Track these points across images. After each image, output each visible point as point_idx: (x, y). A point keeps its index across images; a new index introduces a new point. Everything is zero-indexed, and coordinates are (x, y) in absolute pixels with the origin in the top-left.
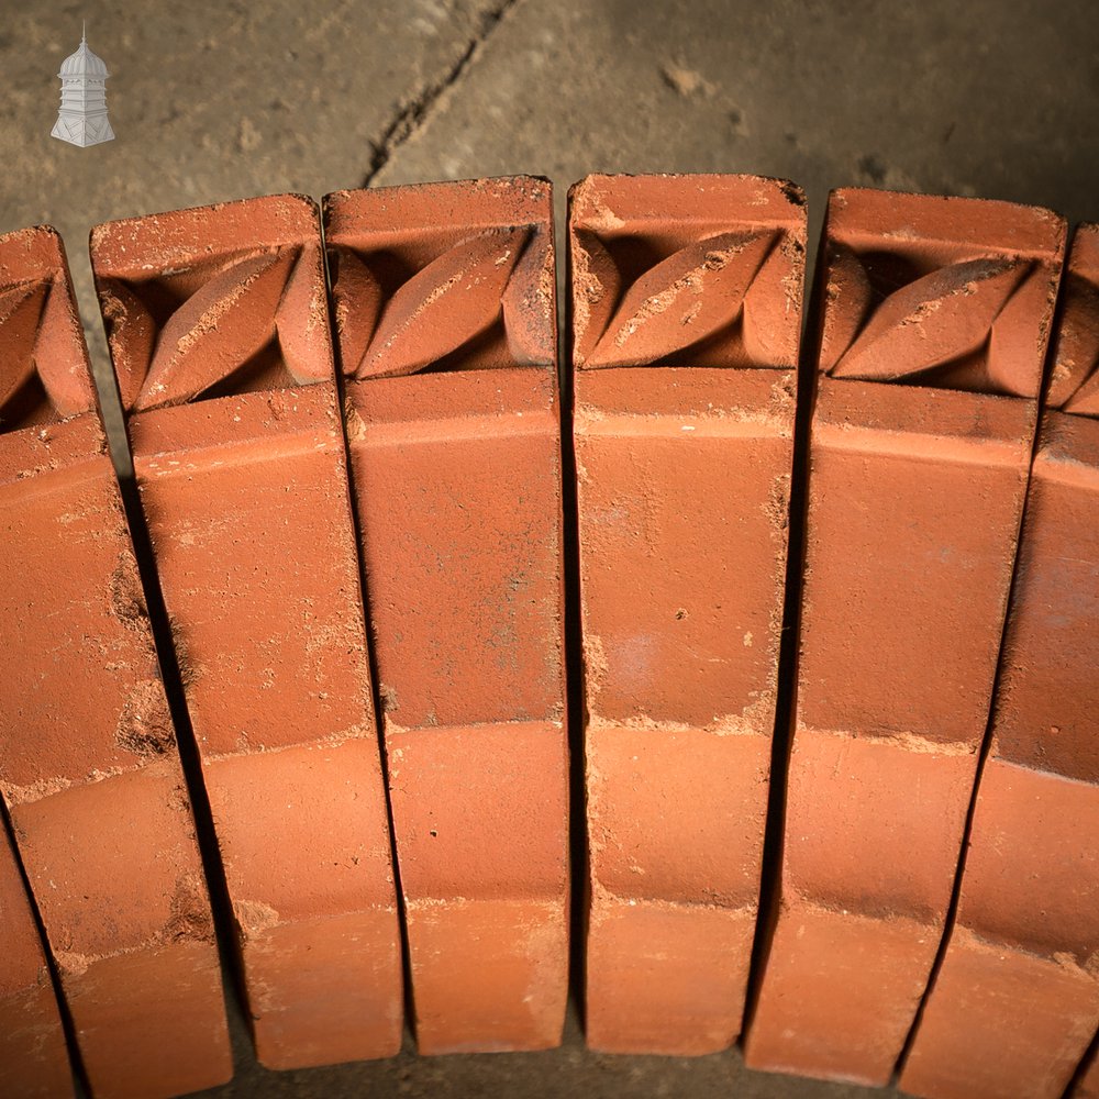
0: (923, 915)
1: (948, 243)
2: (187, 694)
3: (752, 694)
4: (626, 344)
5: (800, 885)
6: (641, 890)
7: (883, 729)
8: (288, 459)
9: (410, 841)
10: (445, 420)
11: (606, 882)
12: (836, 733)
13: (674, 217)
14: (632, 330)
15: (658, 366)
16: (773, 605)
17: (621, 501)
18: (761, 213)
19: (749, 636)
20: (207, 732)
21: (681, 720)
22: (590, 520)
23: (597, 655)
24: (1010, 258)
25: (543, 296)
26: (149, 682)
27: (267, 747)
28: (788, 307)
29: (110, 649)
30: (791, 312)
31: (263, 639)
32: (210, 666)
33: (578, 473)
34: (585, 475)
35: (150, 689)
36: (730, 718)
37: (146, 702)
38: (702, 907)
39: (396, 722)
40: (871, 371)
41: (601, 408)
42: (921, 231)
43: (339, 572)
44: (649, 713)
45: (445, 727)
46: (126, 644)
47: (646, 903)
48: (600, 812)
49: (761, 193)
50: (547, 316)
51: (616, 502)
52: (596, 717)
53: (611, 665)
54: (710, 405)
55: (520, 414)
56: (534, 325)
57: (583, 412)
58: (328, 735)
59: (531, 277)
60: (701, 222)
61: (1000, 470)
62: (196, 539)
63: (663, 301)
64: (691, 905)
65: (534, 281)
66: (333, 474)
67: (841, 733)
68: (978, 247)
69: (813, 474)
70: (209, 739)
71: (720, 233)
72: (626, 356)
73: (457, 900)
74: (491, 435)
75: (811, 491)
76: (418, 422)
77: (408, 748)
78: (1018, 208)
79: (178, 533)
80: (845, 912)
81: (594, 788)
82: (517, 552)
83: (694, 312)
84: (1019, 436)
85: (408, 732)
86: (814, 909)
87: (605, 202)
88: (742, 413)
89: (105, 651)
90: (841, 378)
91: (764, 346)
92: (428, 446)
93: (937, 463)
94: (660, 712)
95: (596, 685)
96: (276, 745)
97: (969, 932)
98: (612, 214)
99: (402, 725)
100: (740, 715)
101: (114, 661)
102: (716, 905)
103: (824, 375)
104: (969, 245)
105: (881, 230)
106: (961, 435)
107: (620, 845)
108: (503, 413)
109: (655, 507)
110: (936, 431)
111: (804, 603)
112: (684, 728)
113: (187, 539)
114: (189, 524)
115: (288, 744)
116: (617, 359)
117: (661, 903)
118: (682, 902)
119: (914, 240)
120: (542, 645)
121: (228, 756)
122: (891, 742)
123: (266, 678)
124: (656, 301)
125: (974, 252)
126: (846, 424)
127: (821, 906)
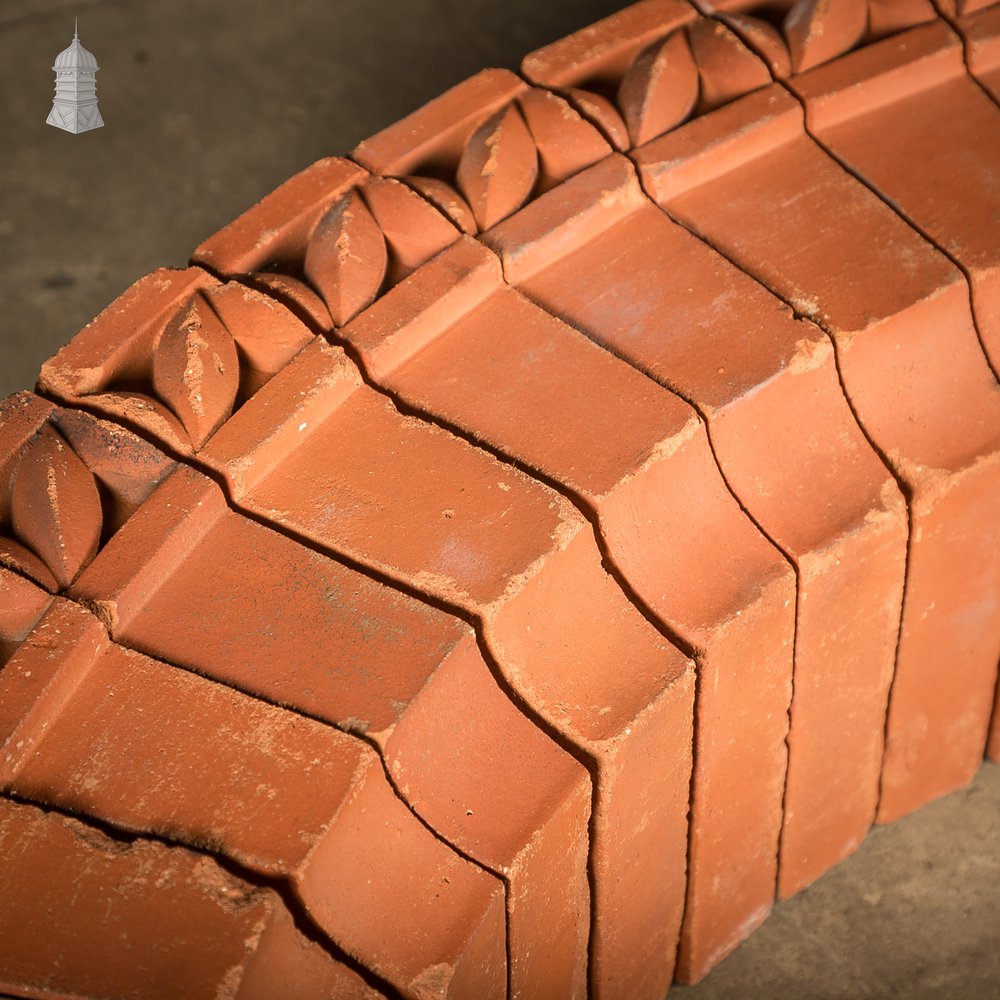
0: (778, 571)
1: (297, 219)
2: (230, 853)
3: (552, 505)
4: (206, 411)
5: (696, 624)
6: (622, 719)
7: (641, 455)
8: (86, 680)
9: (462, 833)
10: (159, 551)
11: (598, 736)
12: (622, 482)
13: (129, 336)
14: (199, 399)
15: (241, 406)
16: (489, 459)
17: (321, 503)
18: (176, 289)
19: (502, 485)
20: (276, 857)
21: (536, 557)
22: (319, 529)
23: (435, 581)
24: (339, 198)
25: (120, 433)
26: (199, 864)
27: (327, 823)
28: (269, 305)
29: (143, 875)
30: (275, 307)
31: (229, 776)
32: (220, 824)
33: (271, 518)
34: (279, 513)
35: (205, 867)
36: (559, 529)
37: (216, 877)
38: (666, 691)
39: (380, 730)
40: (358, 305)
41: (242, 455)
42: (272, 225)
43: (217, 697)
44: (512, 573)
45: (413, 701)
46: (151, 862)
47: (636, 722)
48: (543, 698)
49: (159, 282)
50: (138, 440)
51: (319, 506)
52: (487, 607)
53: (451, 575)
54: (302, 393)
55: (200, 504)
56: (136, 454)
57: (235, 469)
58: (353, 776)
59: (95, 435)
60: (147, 325)
61: (492, 297)
62: (96, 777)
63: (194, 369)
64: (660, 697)
65: (100, 434)
66: (128, 658)
67: (624, 480)
68: (316, 205)
69: (400, 394)
70: (284, 858)
71: (164, 327)
72: (215, 420)
73: (535, 836)
74: (191, 548)
75: (412, 402)
76: (145, 568)
77: (400, 753)
78: (307, 172)
79: (79, 787)
80: (739, 613)
81: (524, 683)
82: (305, 582)
83: (219, 362)
84: (485, 255)
85: (395, 728)
86: (721, 631)
87: (74, 368)
88: (327, 380)
89: (143, 880)
90: (347, 323)
91: (284, 343)
92: (161, 592)
93: (456, 325)
94: (519, 565)
95: (460, 594)
96: (331, 816)
97: (810, 555)
98: (88, 370)
99: (387, 726)
100: (562, 521)
101: (159, 877)
102: (672, 681)
103: (336, 329)
104: (310, 210)
105: (252, 246)
106: (456, 284)
107: (577, 707)
108: (190, 512)
109: (345, 486)
110: (440, 295)
111: (500, 449)
112: (543, 560)
113: (91, 784)
114: (78, 776)
115: (337, 807)
116: (211, 427)
117: (643, 713)
118: (653, 699)
119: (276, 233)
120: (399, 605)
121: (310, 855)
122: (655, 458)
123: (265, 793)
124: (191, 372)
125: (316, 213)
126: (387, 338)
127: (722, 624)
